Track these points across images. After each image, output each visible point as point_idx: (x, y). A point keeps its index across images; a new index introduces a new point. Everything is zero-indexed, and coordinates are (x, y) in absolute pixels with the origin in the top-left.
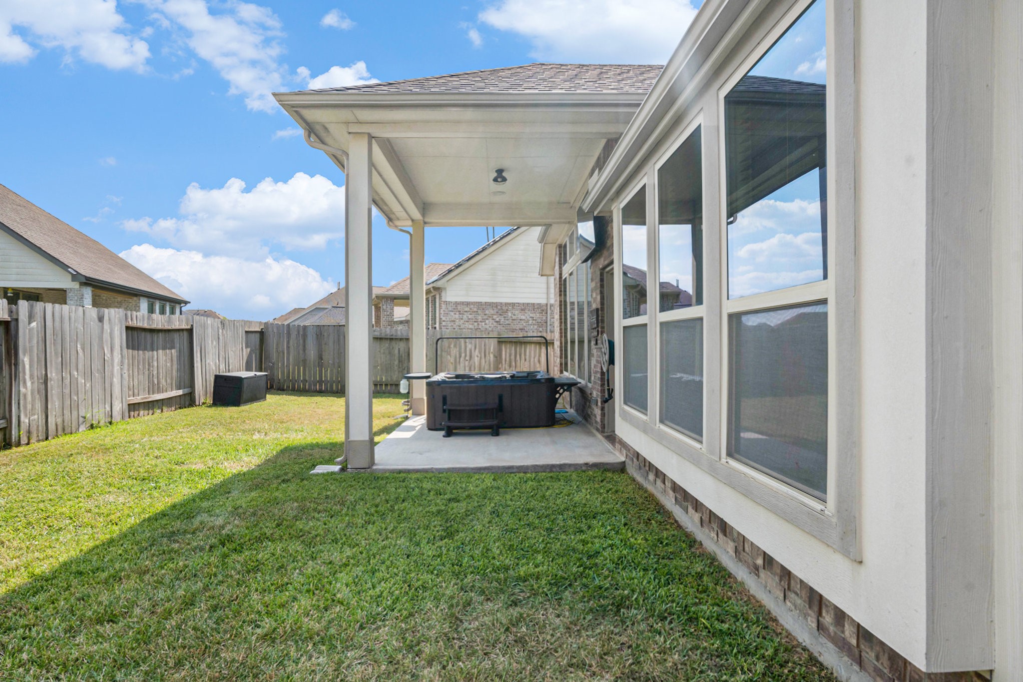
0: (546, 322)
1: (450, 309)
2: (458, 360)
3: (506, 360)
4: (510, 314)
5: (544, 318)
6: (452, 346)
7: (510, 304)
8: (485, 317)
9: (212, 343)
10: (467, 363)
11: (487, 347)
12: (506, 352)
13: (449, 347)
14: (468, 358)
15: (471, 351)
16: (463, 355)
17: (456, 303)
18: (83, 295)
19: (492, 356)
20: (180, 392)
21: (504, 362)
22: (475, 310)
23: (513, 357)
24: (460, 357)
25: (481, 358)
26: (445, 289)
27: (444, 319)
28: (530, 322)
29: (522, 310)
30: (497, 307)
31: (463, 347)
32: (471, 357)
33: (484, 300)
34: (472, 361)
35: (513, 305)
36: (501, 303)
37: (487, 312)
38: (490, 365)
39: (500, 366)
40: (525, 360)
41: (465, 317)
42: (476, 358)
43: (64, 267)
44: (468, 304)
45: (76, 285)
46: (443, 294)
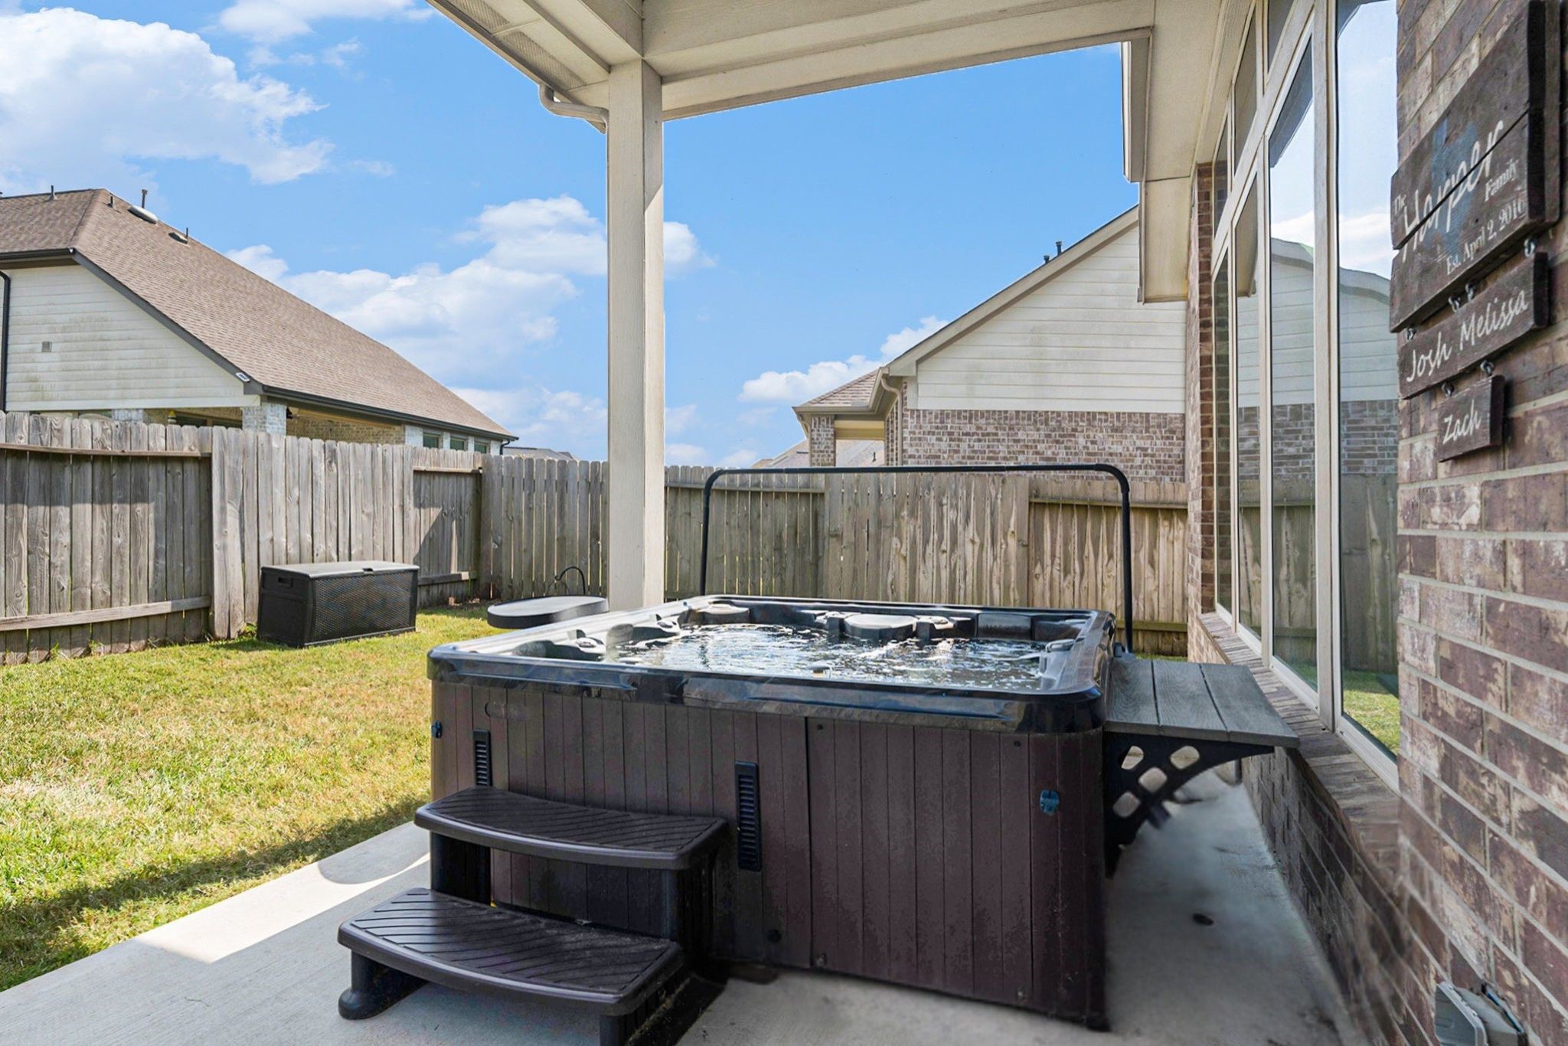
0: (1183, 462)
1: (927, 428)
2: (920, 548)
3: (1053, 556)
4: (1081, 441)
5: (1176, 451)
6: (905, 513)
7: (1081, 415)
8: (1017, 448)
9: (287, 492)
10: (944, 558)
11: (1000, 518)
12: (1053, 532)
13: (897, 516)
14: (946, 545)
15: (954, 527)
16: (934, 537)
17: (943, 415)
18: (265, 418)
19: (1012, 542)
20: (165, 607)
21: (1048, 560)
22: (991, 429)
23: (1074, 547)
24: (926, 542)
25: (982, 545)
26: (914, 379)
27: (911, 451)
28: (1138, 461)
29: (1115, 430)
30: (1046, 423)
31: (933, 513)
32: (954, 542)
33: (1011, 406)
34: (959, 551)
35: (1091, 417)
36: (1059, 414)
37: (1021, 435)
38: (1007, 567)
39: (1038, 570)
40: (1111, 556)
41: (964, 446)
42: (969, 547)
43: (231, 368)
44: (972, 415)
45: (254, 401)
46: (910, 393)
